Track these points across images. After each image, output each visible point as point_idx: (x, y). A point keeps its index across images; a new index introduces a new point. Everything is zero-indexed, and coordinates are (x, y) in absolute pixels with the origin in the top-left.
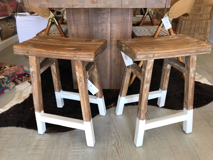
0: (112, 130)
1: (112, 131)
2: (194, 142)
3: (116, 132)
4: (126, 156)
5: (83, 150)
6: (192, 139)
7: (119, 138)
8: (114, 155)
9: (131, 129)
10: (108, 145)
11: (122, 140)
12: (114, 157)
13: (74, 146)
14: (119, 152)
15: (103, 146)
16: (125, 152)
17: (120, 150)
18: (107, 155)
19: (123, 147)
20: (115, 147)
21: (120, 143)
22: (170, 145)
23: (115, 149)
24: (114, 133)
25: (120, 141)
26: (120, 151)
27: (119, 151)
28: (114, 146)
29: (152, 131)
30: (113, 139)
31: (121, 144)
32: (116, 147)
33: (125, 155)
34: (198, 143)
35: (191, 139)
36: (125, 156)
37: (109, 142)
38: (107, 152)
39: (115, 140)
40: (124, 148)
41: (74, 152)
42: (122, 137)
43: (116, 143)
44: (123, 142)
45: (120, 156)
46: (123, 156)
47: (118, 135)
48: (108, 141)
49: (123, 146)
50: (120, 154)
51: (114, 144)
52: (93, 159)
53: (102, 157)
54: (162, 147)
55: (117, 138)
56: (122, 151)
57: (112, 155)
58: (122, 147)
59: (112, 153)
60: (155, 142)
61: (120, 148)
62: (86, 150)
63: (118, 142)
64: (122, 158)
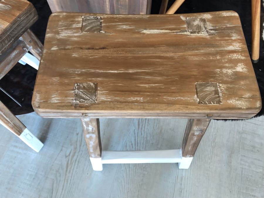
0: (77, 128)
1: (76, 131)
2: (181, 185)
3: (80, 135)
4: (73, 180)
5: (25, 152)
6: (182, 179)
7: (80, 146)
8: (59, 173)
9: (104, 134)
10: (59, 154)
11: (82, 151)
12: (58, 175)
13: (16, 142)
14: (68, 171)
15: (52, 152)
16: (76, 171)
17: (72, 166)
18: (50, 170)
19: (77, 163)
20: (67, 160)
21: (76, 154)
22: (142, 180)
23: (66, 163)
24: (78, 134)
25: (78, 150)
26: (71, 168)
27: (69, 167)
28: (66, 157)
29: (133, 147)
30: (71, 145)
31: (77, 158)
32: (69, 160)
33: (74, 176)
34: (185, 190)
35: (179, 179)
36: (72, 178)
37: (63, 148)
38: (52, 165)
39: (73, 147)
40: (78, 165)
41: (13, 151)
42: (84, 145)
43: (71, 154)
44: (82, 154)
45: (67, 176)
46: (70, 178)
47: (81, 140)
48: (63, 146)
49: (79, 162)
50: (67, 173)
51: (67, 154)
52: (32, 170)
53: (43, 171)
54: (129, 180)
55: (77, 145)
56: (74, 168)
57: (57, 171)
58: (75, 163)
59: (59, 168)
60: (126, 168)
61: (72, 164)
62: (29, 152)
63: (75, 153)
64: (68, 180)
